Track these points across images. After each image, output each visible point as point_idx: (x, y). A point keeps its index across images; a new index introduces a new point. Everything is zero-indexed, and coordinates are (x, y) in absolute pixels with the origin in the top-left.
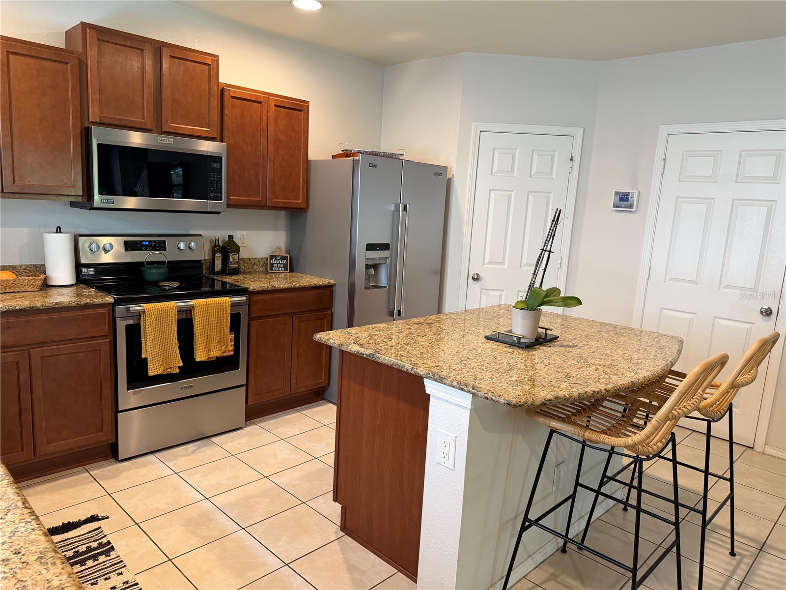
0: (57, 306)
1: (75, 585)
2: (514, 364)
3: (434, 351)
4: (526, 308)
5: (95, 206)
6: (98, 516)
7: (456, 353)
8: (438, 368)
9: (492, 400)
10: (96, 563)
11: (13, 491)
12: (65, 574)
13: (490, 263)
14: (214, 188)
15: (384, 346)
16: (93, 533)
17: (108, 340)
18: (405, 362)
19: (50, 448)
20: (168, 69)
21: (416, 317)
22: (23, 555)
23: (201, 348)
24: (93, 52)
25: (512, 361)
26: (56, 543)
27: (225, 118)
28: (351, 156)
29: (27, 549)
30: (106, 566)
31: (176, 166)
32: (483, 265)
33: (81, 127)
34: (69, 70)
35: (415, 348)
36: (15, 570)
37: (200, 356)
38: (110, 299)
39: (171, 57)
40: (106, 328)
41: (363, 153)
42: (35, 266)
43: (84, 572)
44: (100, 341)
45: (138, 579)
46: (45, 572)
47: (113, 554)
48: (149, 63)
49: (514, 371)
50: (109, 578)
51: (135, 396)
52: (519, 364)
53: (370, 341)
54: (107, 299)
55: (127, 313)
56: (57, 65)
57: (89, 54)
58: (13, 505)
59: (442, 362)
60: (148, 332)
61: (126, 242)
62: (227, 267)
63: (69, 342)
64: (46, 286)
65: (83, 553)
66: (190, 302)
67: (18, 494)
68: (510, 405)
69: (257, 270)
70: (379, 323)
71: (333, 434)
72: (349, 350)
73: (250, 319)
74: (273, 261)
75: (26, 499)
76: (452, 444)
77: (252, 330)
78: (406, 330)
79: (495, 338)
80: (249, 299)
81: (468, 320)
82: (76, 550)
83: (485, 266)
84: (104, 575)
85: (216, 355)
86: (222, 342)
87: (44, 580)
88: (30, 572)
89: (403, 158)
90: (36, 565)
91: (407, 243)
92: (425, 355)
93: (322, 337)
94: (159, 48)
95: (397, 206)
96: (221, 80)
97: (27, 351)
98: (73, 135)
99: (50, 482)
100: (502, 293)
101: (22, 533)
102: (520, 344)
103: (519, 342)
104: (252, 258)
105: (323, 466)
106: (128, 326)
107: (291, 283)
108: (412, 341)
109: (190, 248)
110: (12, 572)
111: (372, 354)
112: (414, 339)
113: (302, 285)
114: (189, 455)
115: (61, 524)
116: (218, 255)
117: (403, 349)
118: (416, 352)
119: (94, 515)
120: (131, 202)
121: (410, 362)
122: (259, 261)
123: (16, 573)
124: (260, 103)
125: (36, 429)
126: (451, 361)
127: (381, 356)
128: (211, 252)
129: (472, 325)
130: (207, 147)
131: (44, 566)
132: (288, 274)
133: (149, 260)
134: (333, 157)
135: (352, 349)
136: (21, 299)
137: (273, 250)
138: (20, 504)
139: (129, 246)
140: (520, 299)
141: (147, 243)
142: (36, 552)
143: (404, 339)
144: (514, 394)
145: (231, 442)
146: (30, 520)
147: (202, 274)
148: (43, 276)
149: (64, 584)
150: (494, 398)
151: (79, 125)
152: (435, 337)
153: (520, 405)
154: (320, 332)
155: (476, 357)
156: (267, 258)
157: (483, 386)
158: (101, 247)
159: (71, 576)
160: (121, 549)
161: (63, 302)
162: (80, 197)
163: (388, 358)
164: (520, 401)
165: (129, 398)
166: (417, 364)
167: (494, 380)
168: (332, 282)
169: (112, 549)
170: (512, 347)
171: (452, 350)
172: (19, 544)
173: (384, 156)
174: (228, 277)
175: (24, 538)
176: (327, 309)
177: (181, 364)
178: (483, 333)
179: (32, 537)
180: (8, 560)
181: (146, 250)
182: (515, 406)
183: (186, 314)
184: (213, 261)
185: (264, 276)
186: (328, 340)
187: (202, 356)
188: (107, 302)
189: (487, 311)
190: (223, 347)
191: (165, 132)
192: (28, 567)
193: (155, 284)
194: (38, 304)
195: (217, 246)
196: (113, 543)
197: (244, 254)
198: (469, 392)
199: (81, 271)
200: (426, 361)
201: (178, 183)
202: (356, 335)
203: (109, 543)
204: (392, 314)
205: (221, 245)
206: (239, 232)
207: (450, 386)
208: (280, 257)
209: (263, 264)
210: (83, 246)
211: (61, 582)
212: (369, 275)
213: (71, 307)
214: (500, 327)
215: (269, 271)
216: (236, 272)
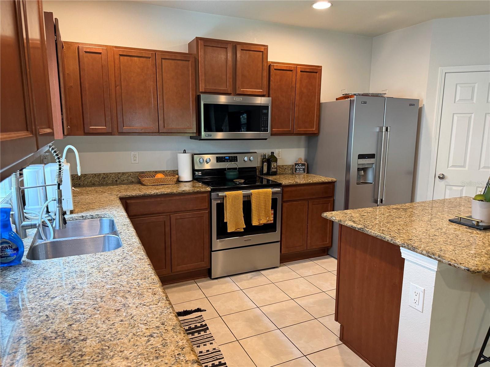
0: (183, 192)
1: (189, 346)
2: (474, 241)
3: (408, 229)
4: (484, 200)
5: (202, 138)
6: (200, 309)
7: (425, 231)
8: (411, 241)
9: (455, 266)
10: (199, 335)
11: (161, 290)
12: (185, 340)
13: (453, 166)
14: (264, 124)
15: (371, 223)
16: (198, 318)
17: (208, 211)
18: (386, 235)
19: (179, 269)
20: (239, 57)
21: (395, 204)
22: (166, 326)
23: (255, 218)
24: (201, 53)
25: (471, 239)
26: (181, 321)
27: (271, 83)
28: (349, 98)
29: (167, 323)
30: (204, 338)
31: (243, 113)
32: (448, 167)
33: (196, 95)
34: (190, 65)
35: (394, 226)
36: (162, 333)
37: (255, 223)
38: (209, 189)
39: (242, 50)
40: (206, 205)
41: (357, 95)
42: (174, 171)
43: (193, 339)
44: (204, 212)
45: (221, 348)
46: (176, 336)
47: (208, 332)
48: (230, 55)
49: (473, 247)
50: (206, 345)
51: (220, 243)
52: (478, 241)
53: (360, 219)
54: (207, 189)
55: (217, 196)
56: (184, 62)
57: (199, 54)
58: (161, 298)
59: (414, 237)
60: (227, 208)
61: (217, 157)
62: (270, 170)
63: (188, 212)
64: (178, 181)
65: (193, 329)
66: (250, 191)
67: (164, 292)
68: (470, 271)
69: (287, 173)
70: (367, 207)
71: (335, 278)
72: (346, 225)
73: (283, 202)
74: (296, 167)
75: (167, 296)
76: (422, 295)
77: (284, 209)
78: (386, 213)
79: (458, 222)
80: (283, 190)
81: (435, 207)
82: (190, 326)
83: (449, 169)
84: (203, 343)
85: (264, 222)
86: (267, 215)
87: (175, 341)
88: (169, 335)
89: (385, 96)
90: (171, 332)
91: (388, 153)
92: (401, 231)
93: (327, 215)
94: (235, 45)
95: (381, 129)
96: (269, 60)
97: (169, 216)
98: (192, 100)
99: (179, 287)
100: (463, 189)
101: (165, 314)
102: (478, 226)
103: (478, 225)
104: (284, 165)
105: (327, 297)
106: (217, 204)
107: (308, 180)
108: (392, 221)
109: (250, 160)
110: (161, 334)
111: (362, 228)
112: (393, 219)
113: (314, 181)
114: (248, 280)
115: (183, 311)
116: (265, 164)
117: (385, 226)
118: (394, 229)
119: (199, 308)
120: (220, 135)
121: (390, 235)
122: (288, 167)
123: (162, 335)
124: (292, 71)
125: (172, 258)
126: (421, 236)
127: (368, 230)
128: (261, 162)
129: (438, 211)
130: (260, 101)
131: (175, 333)
132: (306, 175)
133: (229, 167)
134: (337, 99)
135: (348, 224)
136: (167, 188)
137: (297, 160)
138: (164, 298)
139: (219, 160)
140: (478, 193)
141: (228, 158)
142: (172, 325)
143: (385, 219)
144: (473, 264)
145: (271, 275)
146: (169, 307)
147: (256, 175)
148: (177, 176)
149: (184, 345)
150: (456, 265)
151: (195, 93)
152: (409, 219)
153: (478, 272)
154: (326, 212)
155: (441, 234)
156: (293, 165)
157: (447, 256)
158: (205, 160)
159: (188, 341)
160: (212, 329)
161: (186, 190)
162: (195, 134)
163: (374, 232)
164: (478, 269)
165: (218, 244)
166: (395, 237)
167: (456, 252)
168: (334, 179)
169: (208, 329)
170: (471, 228)
171: (422, 229)
172: (164, 319)
173: (371, 96)
174: (271, 177)
175: (166, 316)
176: (330, 197)
177: (245, 227)
178: (447, 217)
179: (170, 316)
180: (159, 327)
181: (227, 162)
182: (474, 272)
183: (248, 198)
184: (263, 167)
185: (291, 176)
186: (332, 217)
187: (256, 222)
188: (207, 190)
189: (450, 202)
190: (268, 218)
191: (238, 94)
192: (168, 333)
193: (232, 180)
194: (175, 191)
195: (264, 158)
196: (208, 326)
197: (280, 163)
198: (435, 259)
199: (195, 174)
200: (402, 235)
201: (244, 123)
202: (350, 215)
203: (206, 325)
204: (376, 202)
205: (267, 158)
206: (277, 150)
207: (420, 254)
208: (301, 164)
209: (291, 169)
210: (196, 160)
211: (183, 344)
212: (360, 175)
213: (190, 193)
214: (462, 213)
215: (294, 173)
216: (275, 174)
